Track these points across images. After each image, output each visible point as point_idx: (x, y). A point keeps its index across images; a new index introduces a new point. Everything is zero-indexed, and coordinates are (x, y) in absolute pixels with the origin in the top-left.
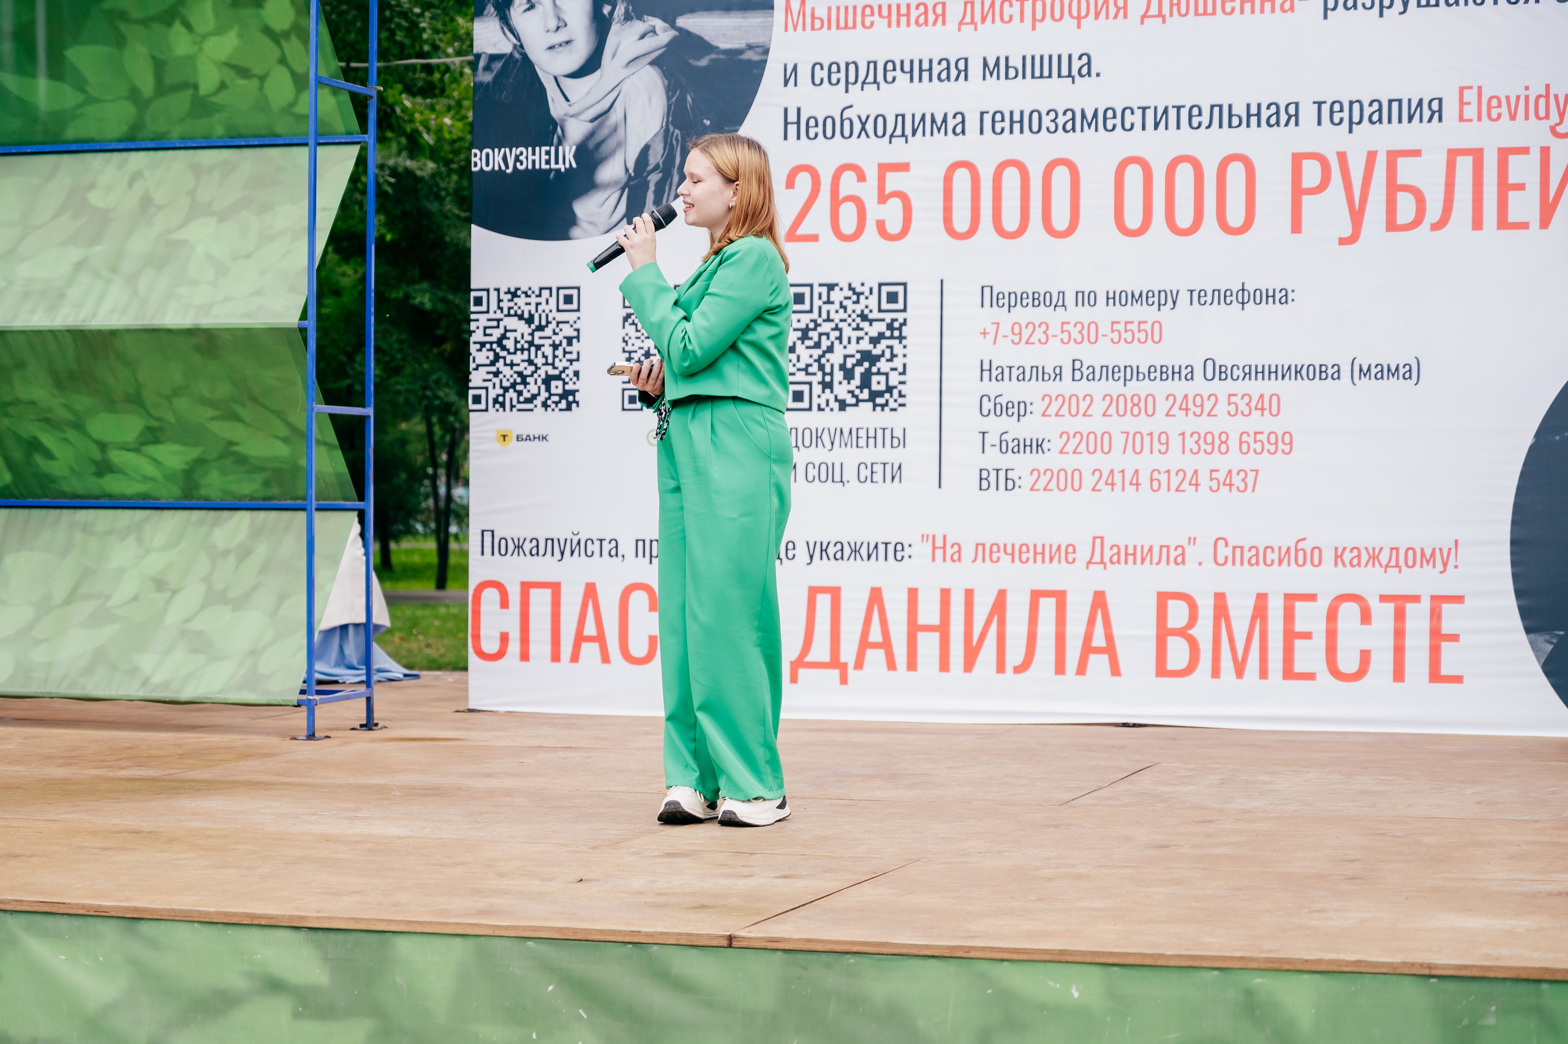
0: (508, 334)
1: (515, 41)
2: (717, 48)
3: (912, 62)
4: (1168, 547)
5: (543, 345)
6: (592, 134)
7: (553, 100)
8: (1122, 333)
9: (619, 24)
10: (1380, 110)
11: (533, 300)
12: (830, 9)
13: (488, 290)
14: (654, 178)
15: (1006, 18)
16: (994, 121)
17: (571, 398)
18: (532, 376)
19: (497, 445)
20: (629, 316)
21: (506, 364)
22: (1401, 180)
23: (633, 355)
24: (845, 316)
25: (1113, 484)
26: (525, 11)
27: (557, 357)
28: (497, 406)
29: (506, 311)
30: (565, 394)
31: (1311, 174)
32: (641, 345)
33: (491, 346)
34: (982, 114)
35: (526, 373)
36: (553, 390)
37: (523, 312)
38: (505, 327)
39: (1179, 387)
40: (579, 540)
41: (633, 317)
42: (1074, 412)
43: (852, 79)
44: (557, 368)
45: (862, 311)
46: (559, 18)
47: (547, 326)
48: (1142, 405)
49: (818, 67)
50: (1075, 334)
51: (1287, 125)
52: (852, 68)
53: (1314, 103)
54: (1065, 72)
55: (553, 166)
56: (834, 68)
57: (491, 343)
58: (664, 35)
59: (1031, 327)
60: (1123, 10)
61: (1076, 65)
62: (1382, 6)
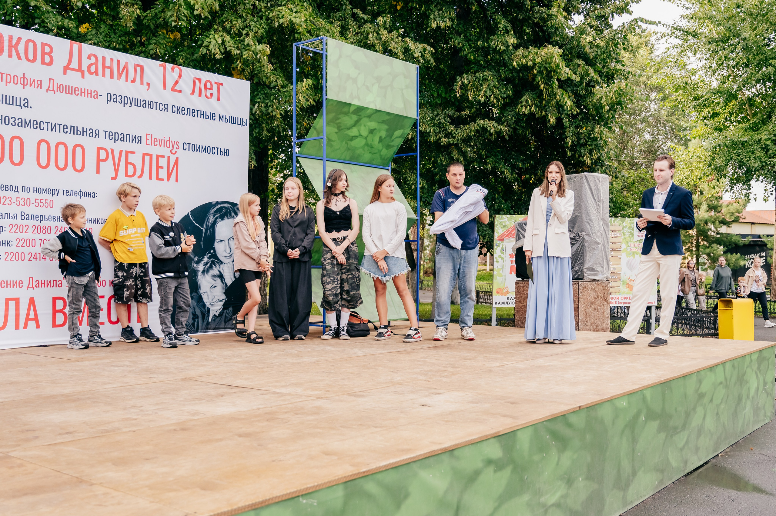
4: (56, 281)
8: (39, 203)
10: (124, 137)
22: (129, 161)
25: (36, 258)
31: (103, 155)
42: (21, 231)
48: (46, 230)
50: (22, 202)
51: (95, 137)
53: (104, 131)
54: (18, 104)
59: (5, 198)
60: (40, 85)
61: (23, 102)
62: (124, 103)
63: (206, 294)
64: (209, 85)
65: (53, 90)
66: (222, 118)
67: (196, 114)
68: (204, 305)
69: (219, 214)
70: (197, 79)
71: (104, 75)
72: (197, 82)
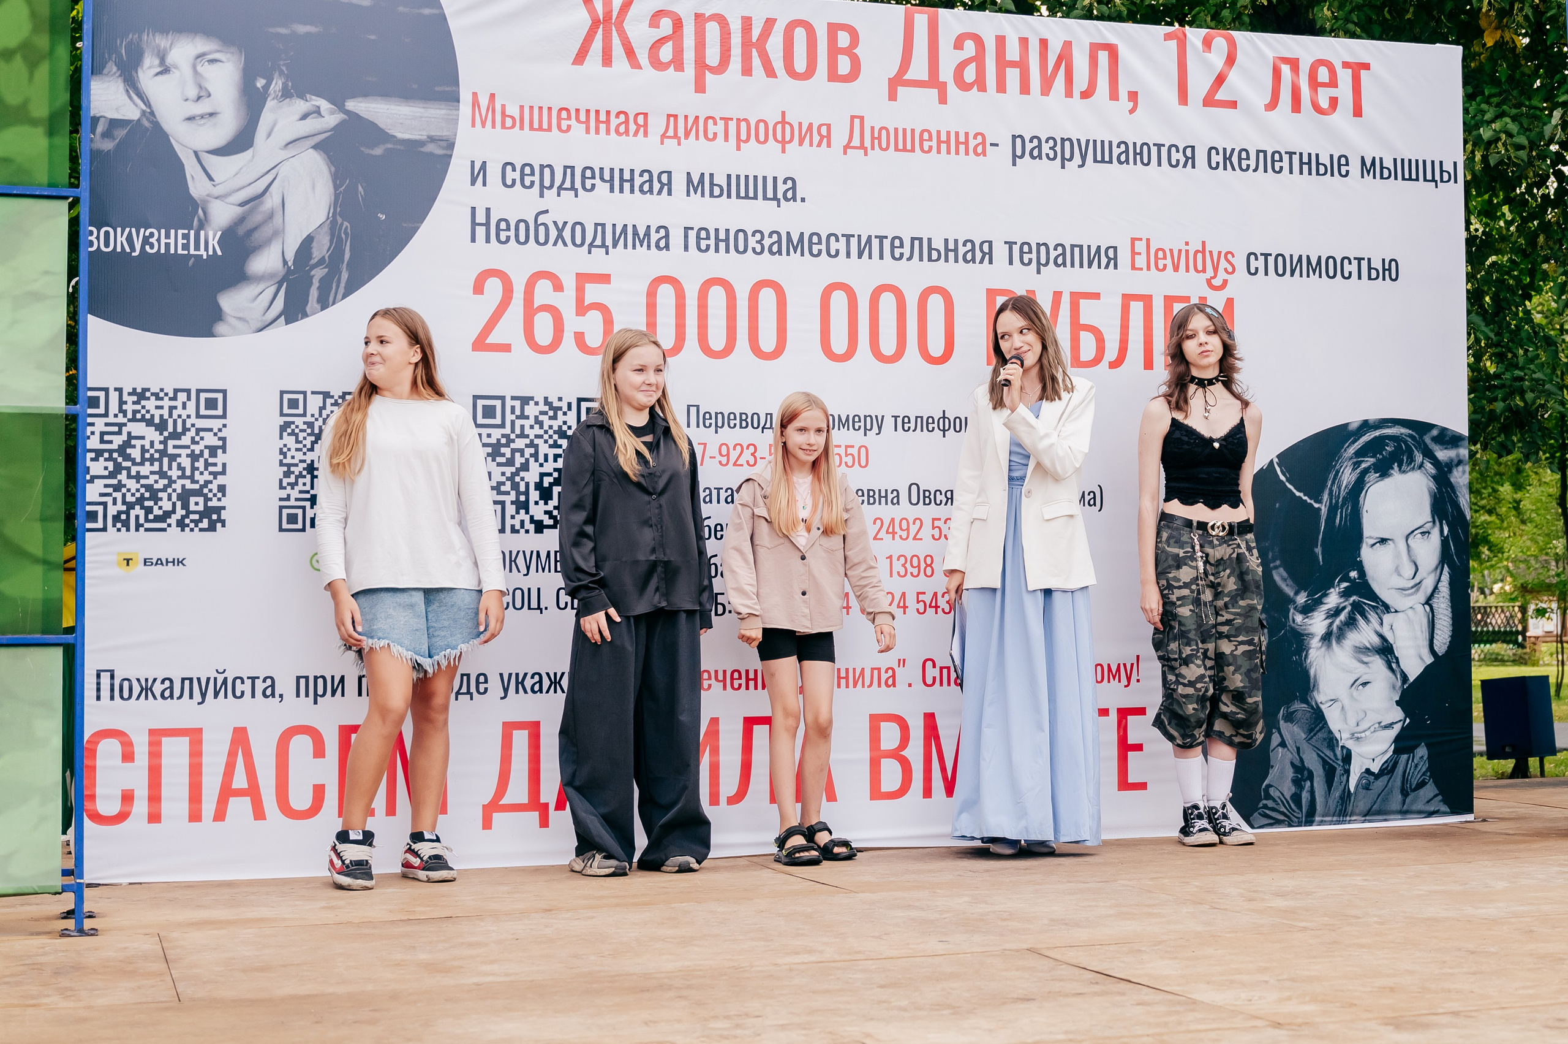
0: (133, 442)
1: (144, 108)
2: (395, 137)
3: (612, 170)
4: (879, 669)
5: (179, 455)
6: (241, 220)
7: (192, 177)
9: (276, 101)
10: (1064, 254)
11: (166, 403)
12: (522, 107)
13: (106, 390)
14: (318, 273)
15: (711, 136)
16: (698, 237)
17: (215, 517)
18: (164, 490)
19: (121, 571)
20: (287, 425)
21: (129, 477)
22: (1083, 320)
23: (292, 469)
24: (541, 432)
26: (157, 74)
27: (198, 469)
28: (119, 525)
29: (130, 416)
30: (207, 512)
32: (304, 458)
33: (111, 455)
34: (687, 229)
35: (156, 486)
36: (192, 507)
37: (153, 416)
38: (129, 433)
39: (886, 511)
40: (225, 679)
41: (293, 427)
43: (547, 183)
44: (197, 482)
45: (560, 427)
46: (200, 87)
47: (183, 433)
49: (509, 168)
51: (981, 262)
52: (547, 171)
53: (1006, 243)
54: (770, 194)
55: (192, 252)
56: (527, 170)
57: (111, 452)
58: (331, 118)
59: (738, 448)
60: (826, 138)
61: (781, 188)
62: (1063, 158)
63: (1337, 705)
64: (1323, 75)
65: (862, 146)
66: (1369, 167)
67: (1285, 164)
68: (1331, 741)
69: (1372, 460)
70: (1285, 60)
71: (1001, 87)
72: (1286, 69)
